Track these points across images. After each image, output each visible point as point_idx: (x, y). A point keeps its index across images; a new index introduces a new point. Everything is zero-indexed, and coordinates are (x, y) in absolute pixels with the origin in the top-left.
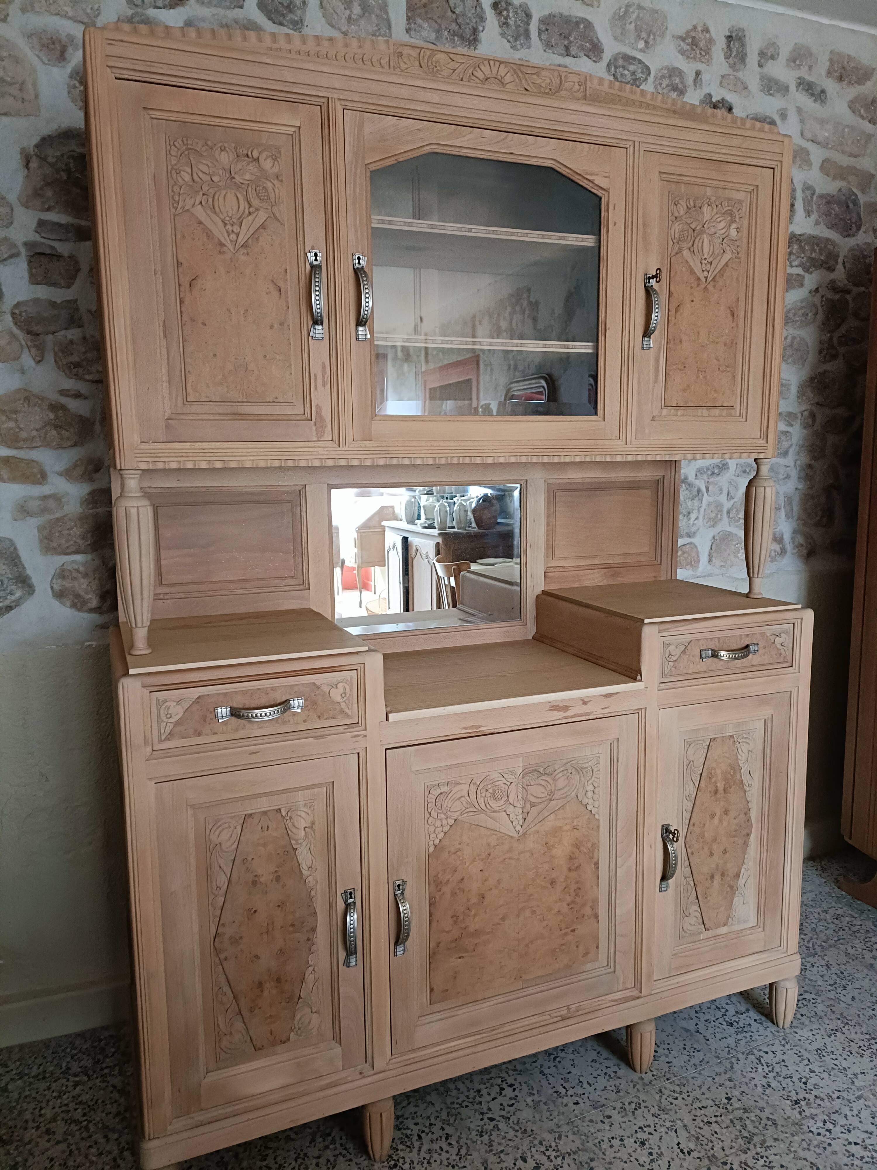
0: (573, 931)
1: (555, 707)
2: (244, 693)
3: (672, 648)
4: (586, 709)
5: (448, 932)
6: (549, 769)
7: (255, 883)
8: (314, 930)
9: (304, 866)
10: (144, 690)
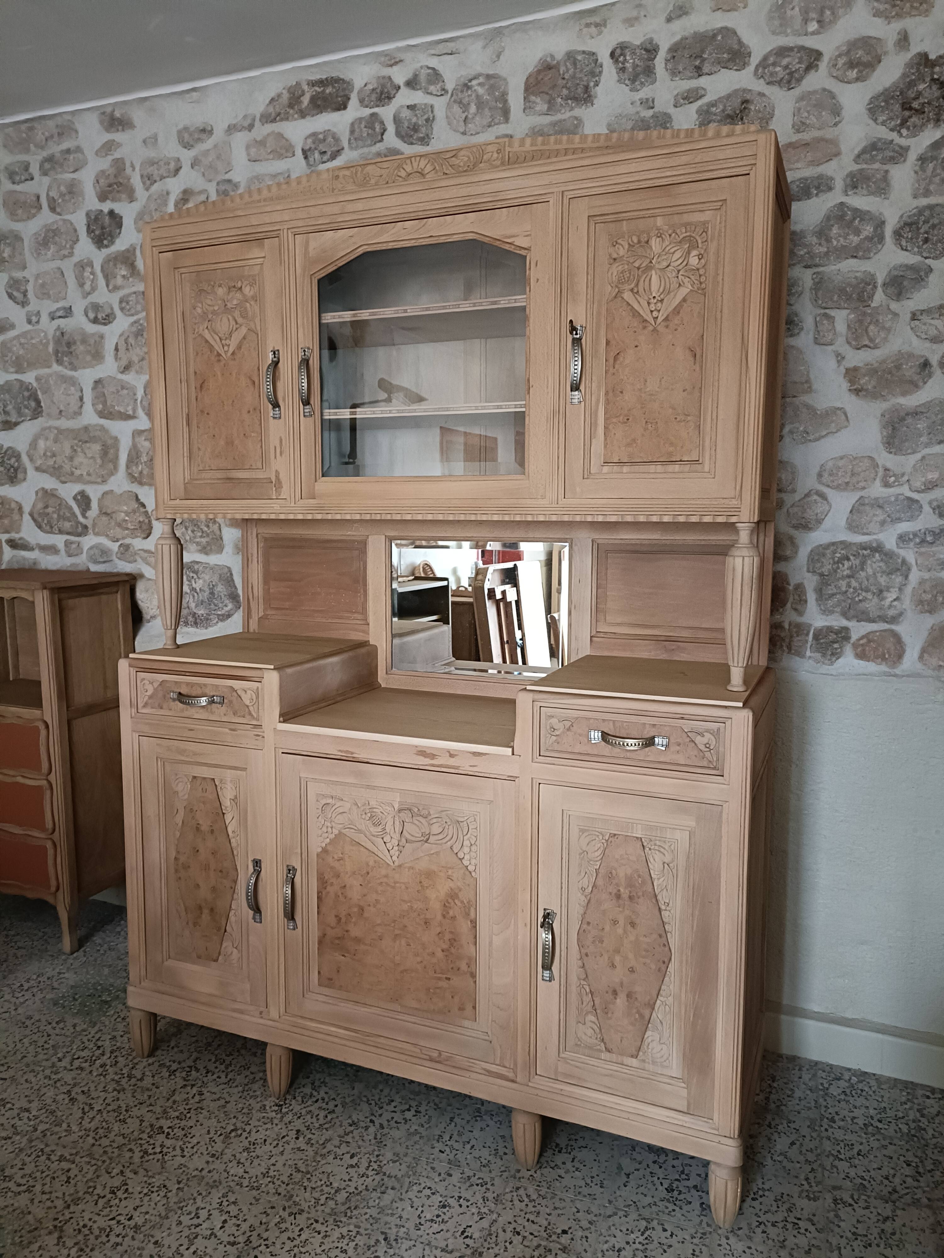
0: (448, 979)
1: (422, 753)
2: (188, 684)
3: (554, 721)
4: (452, 762)
5: (332, 928)
6: (425, 812)
7: (198, 829)
8: (235, 882)
9: (230, 830)
10: (132, 669)
